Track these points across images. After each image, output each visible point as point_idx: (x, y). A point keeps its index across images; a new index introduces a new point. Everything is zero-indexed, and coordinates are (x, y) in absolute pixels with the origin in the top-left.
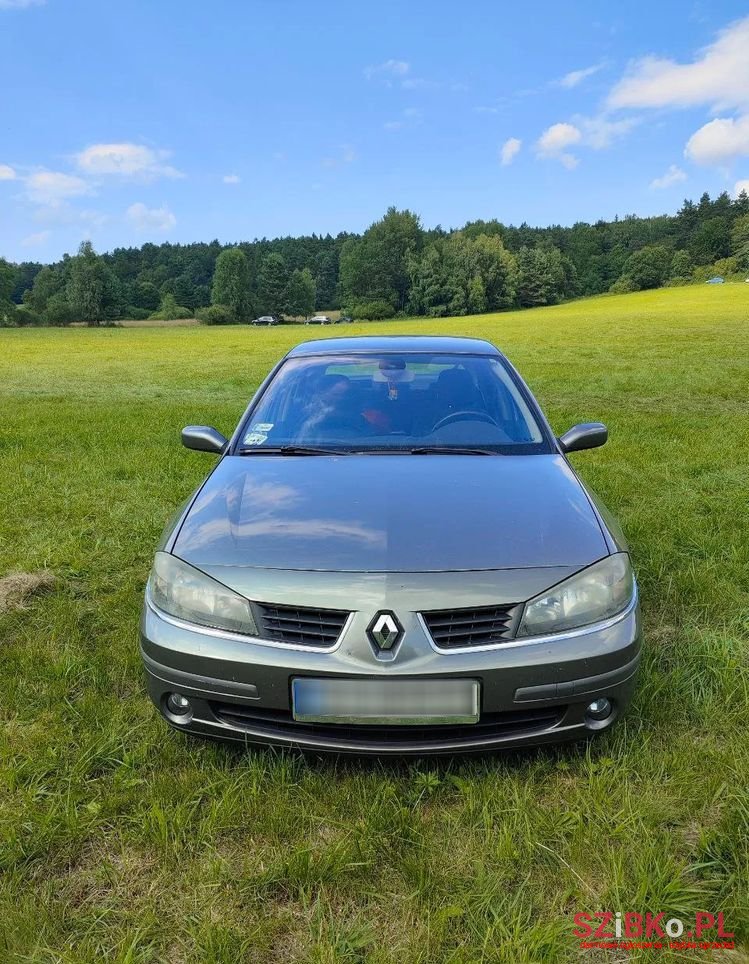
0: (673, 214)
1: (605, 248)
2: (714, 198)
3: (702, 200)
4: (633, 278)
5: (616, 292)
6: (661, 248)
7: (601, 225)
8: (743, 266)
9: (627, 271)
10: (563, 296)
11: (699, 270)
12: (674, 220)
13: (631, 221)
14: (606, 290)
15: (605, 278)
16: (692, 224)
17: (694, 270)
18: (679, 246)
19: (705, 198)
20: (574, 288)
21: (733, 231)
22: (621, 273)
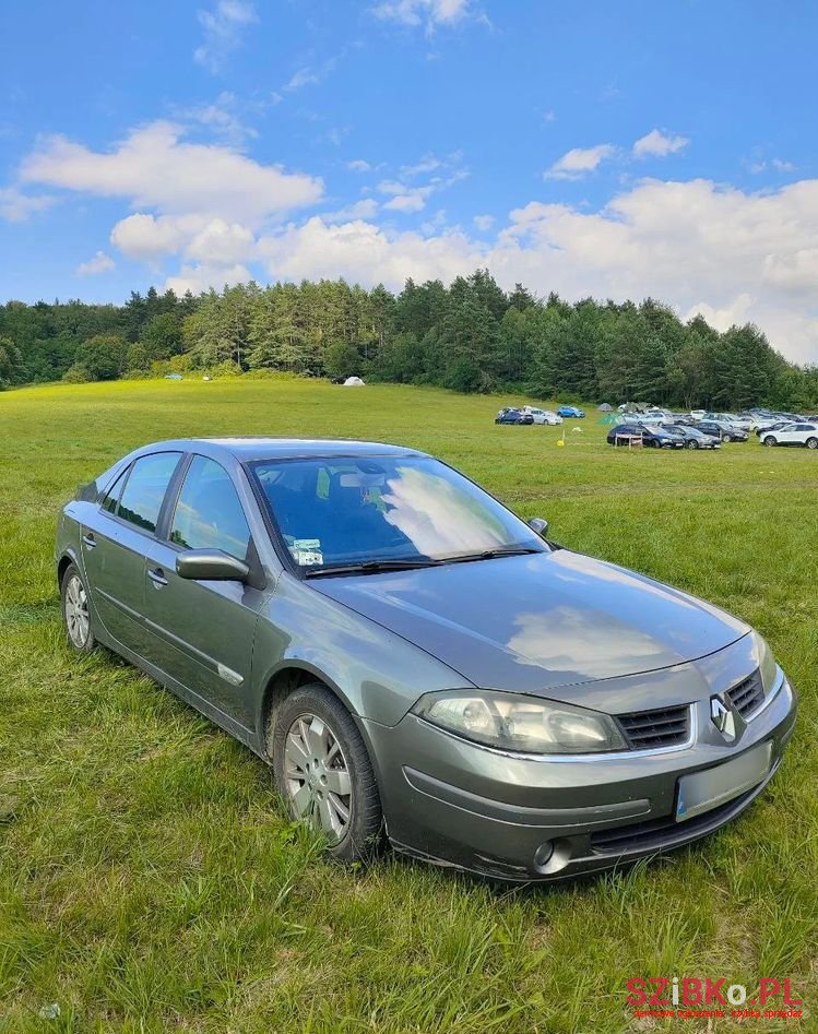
0: (120, 305)
1: (50, 332)
2: (161, 293)
3: (150, 294)
4: (87, 367)
5: (71, 380)
6: (114, 338)
7: (41, 307)
8: (198, 364)
9: (81, 360)
10: (8, 381)
11: (156, 365)
12: (122, 310)
13: (76, 306)
14: (59, 378)
15: (55, 365)
16: (143, 318)
17: (150, 364)
18: (133, 338)
19: (152, 292)
20: (20, 373)
21: (184, 329)
22: (73, 362)
